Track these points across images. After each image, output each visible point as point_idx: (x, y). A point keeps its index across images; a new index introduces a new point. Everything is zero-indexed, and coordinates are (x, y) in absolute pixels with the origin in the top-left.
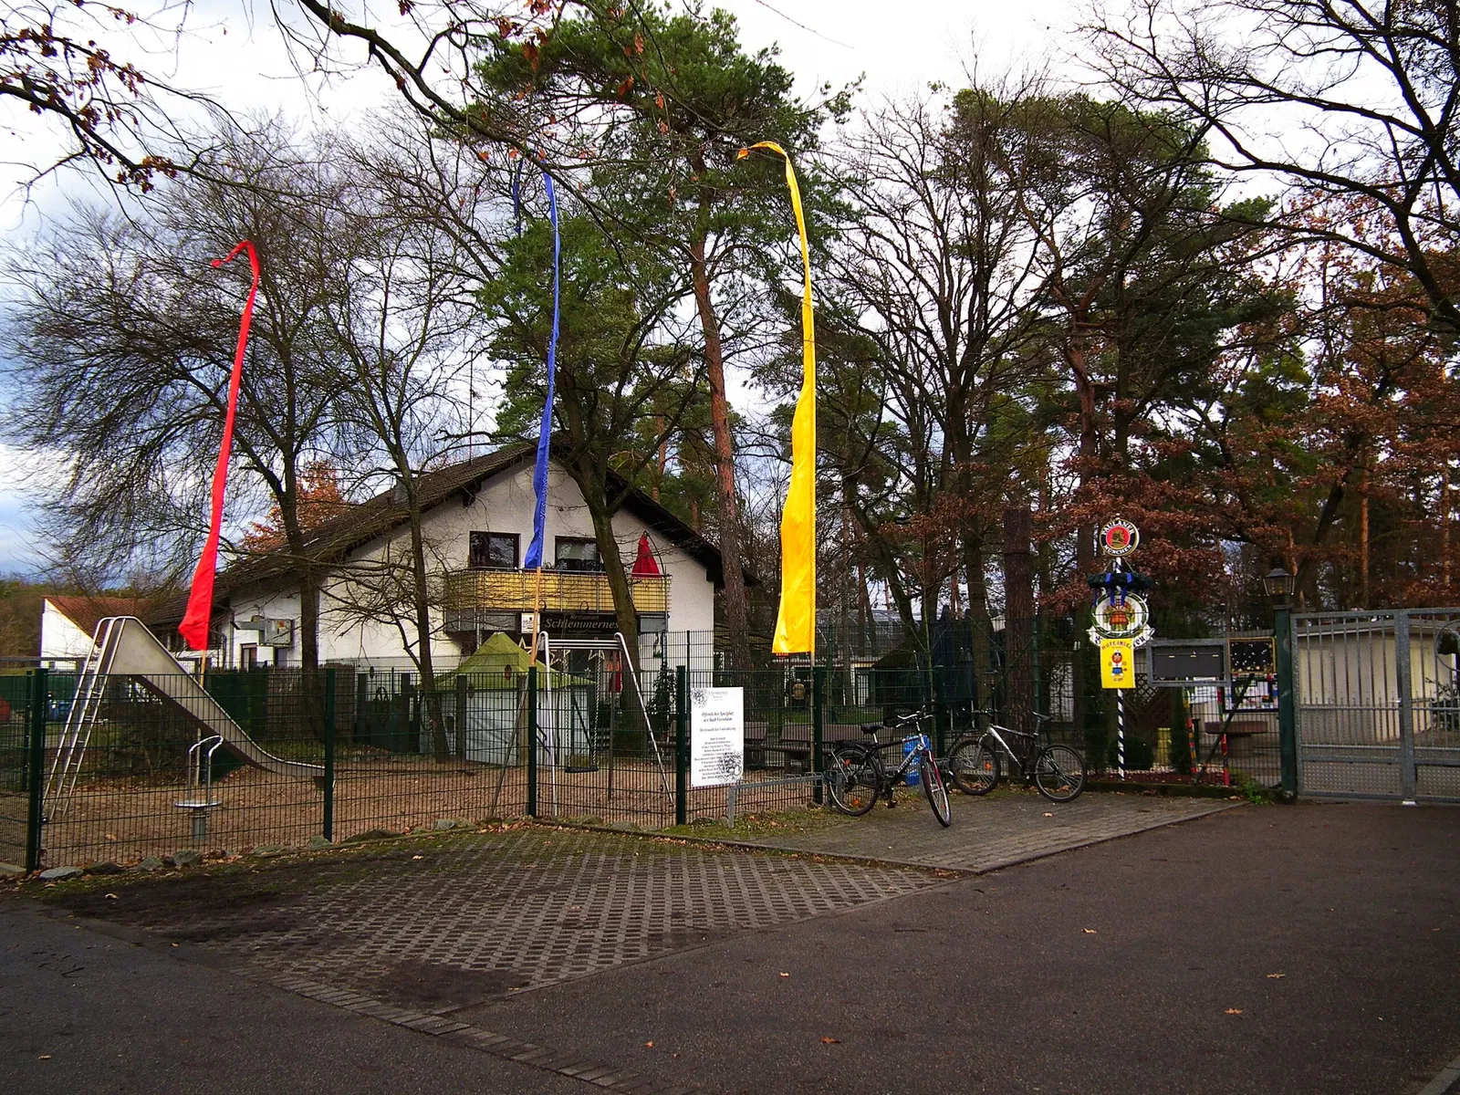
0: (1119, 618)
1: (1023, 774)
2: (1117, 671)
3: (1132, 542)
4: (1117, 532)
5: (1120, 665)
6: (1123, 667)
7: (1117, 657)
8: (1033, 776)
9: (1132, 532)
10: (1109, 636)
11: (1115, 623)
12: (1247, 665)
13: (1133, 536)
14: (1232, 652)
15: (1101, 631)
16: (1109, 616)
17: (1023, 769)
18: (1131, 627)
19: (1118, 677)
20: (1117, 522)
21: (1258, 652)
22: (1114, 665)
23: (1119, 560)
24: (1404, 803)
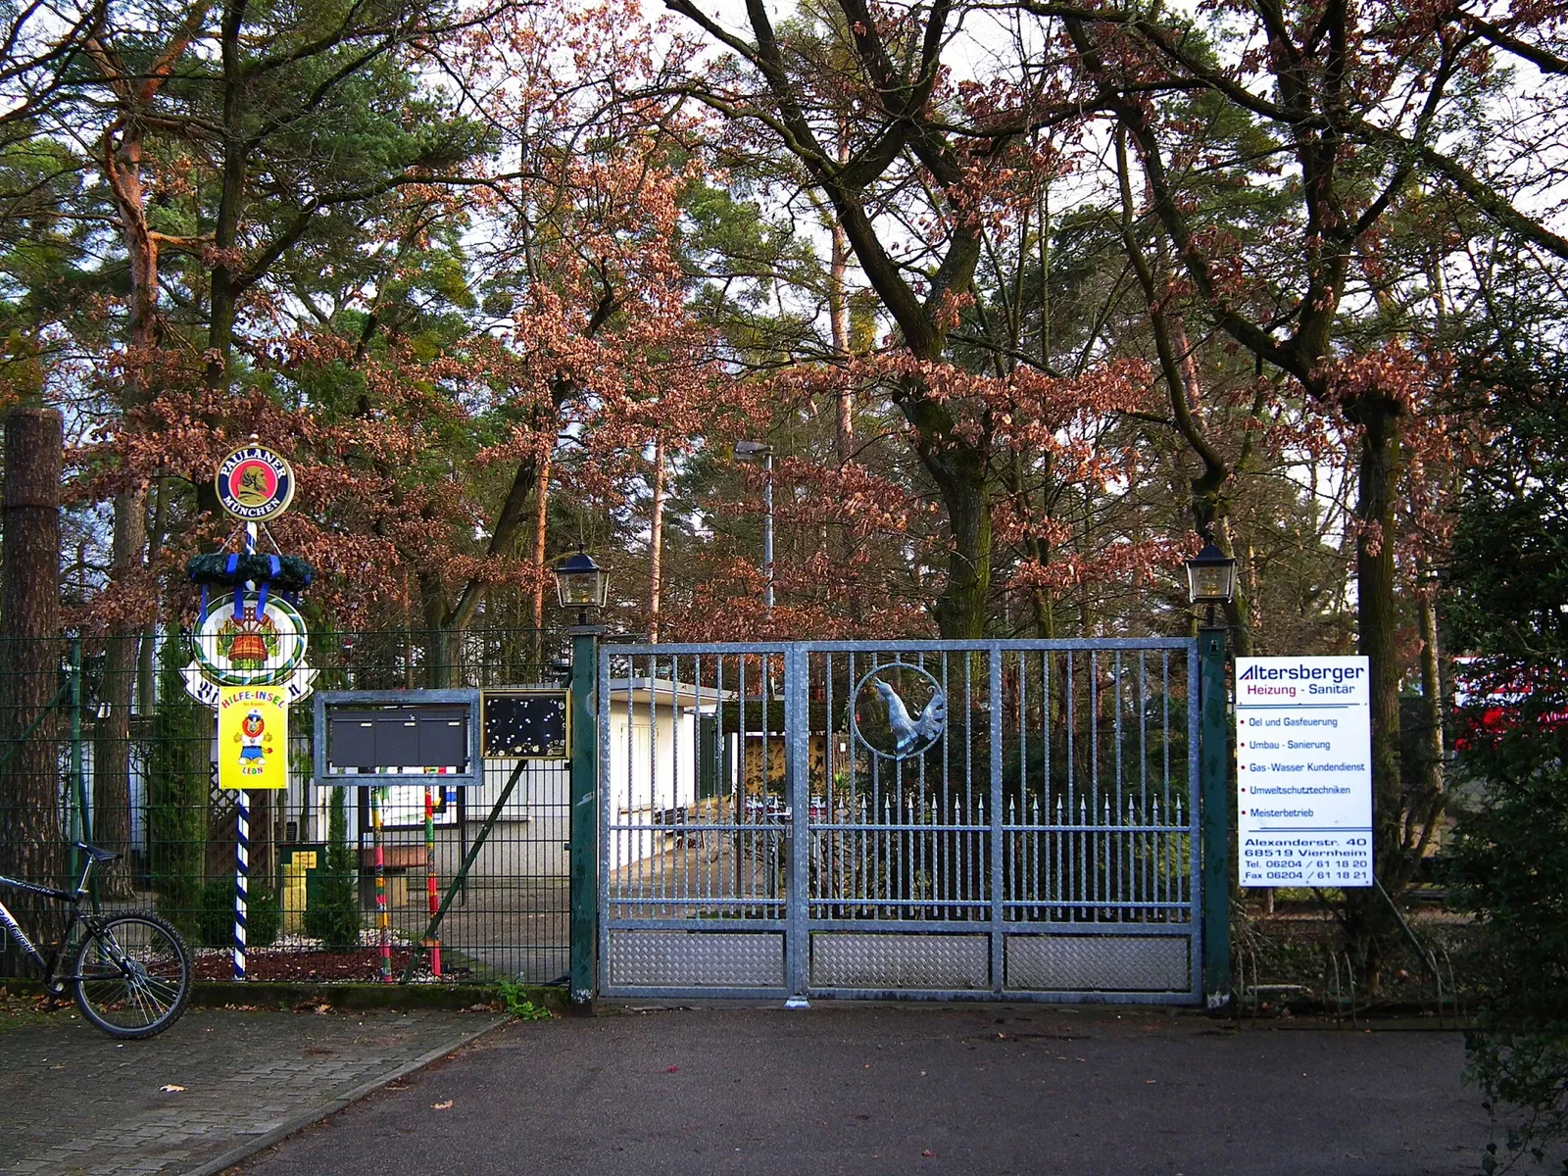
0: (246, 646)
1: (48, 980)
2: (252, 752)
3: (281, 495)
4: (252, 471)
5: (258, 741)
6: (266, 746)
7: (254, 725)
8: (71, 984)
9: (281, 473)
10: (230, 682)
11: (242, 656)
12: (514, 743)
13: (284, 481)
14: (488, 718)
15: (210, 672)
16: (228, 640)
17: (50, 970)
18: (274, 662)
19: (253, 765)
20: (252, 452)
21: (537, 717)
22: (247, 741)
23: (252, 529)
24: (790, 1003)
